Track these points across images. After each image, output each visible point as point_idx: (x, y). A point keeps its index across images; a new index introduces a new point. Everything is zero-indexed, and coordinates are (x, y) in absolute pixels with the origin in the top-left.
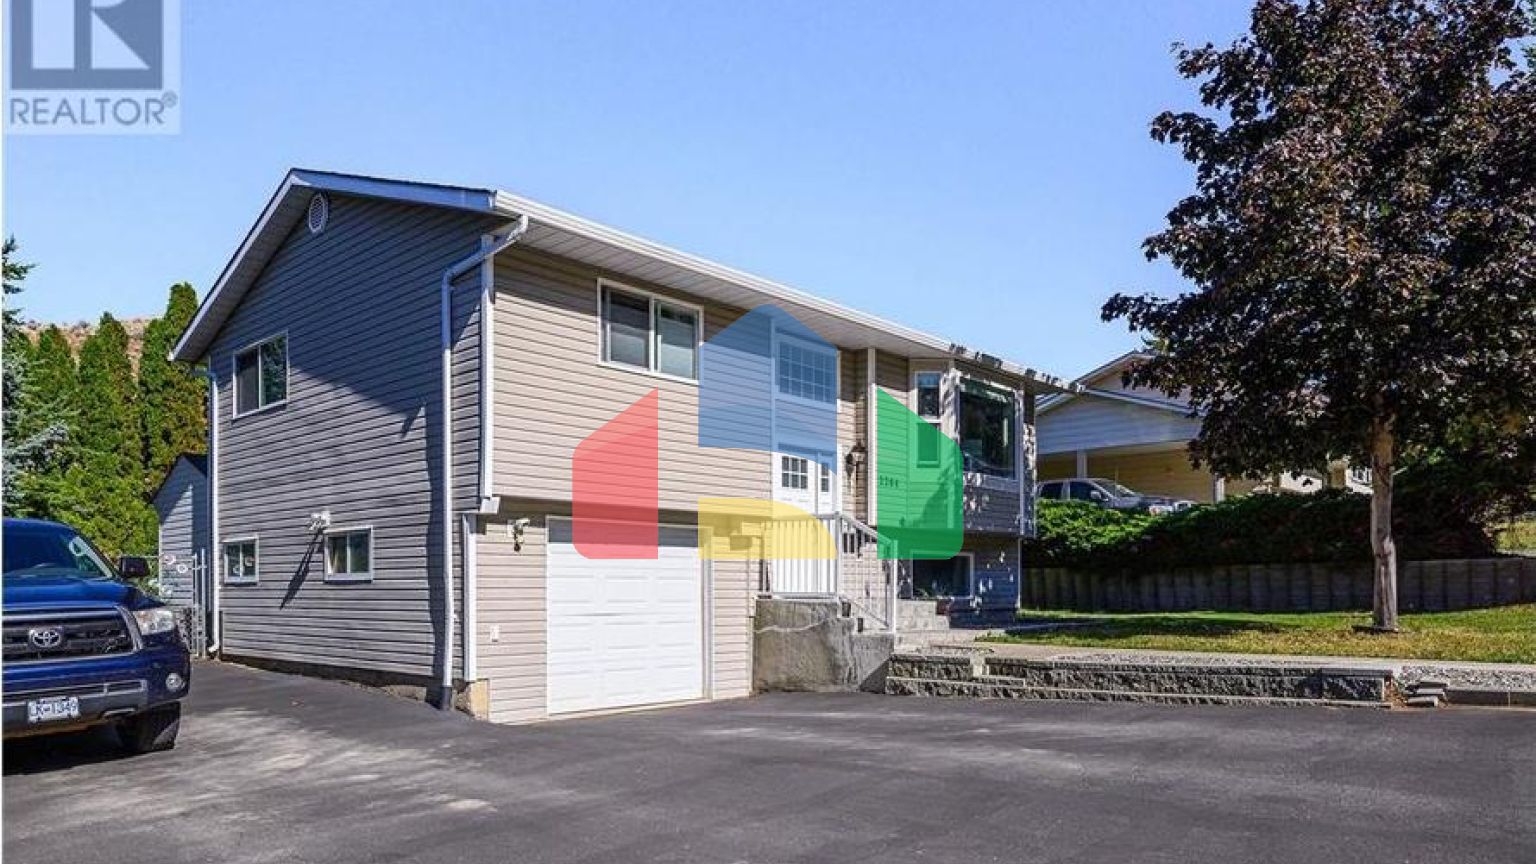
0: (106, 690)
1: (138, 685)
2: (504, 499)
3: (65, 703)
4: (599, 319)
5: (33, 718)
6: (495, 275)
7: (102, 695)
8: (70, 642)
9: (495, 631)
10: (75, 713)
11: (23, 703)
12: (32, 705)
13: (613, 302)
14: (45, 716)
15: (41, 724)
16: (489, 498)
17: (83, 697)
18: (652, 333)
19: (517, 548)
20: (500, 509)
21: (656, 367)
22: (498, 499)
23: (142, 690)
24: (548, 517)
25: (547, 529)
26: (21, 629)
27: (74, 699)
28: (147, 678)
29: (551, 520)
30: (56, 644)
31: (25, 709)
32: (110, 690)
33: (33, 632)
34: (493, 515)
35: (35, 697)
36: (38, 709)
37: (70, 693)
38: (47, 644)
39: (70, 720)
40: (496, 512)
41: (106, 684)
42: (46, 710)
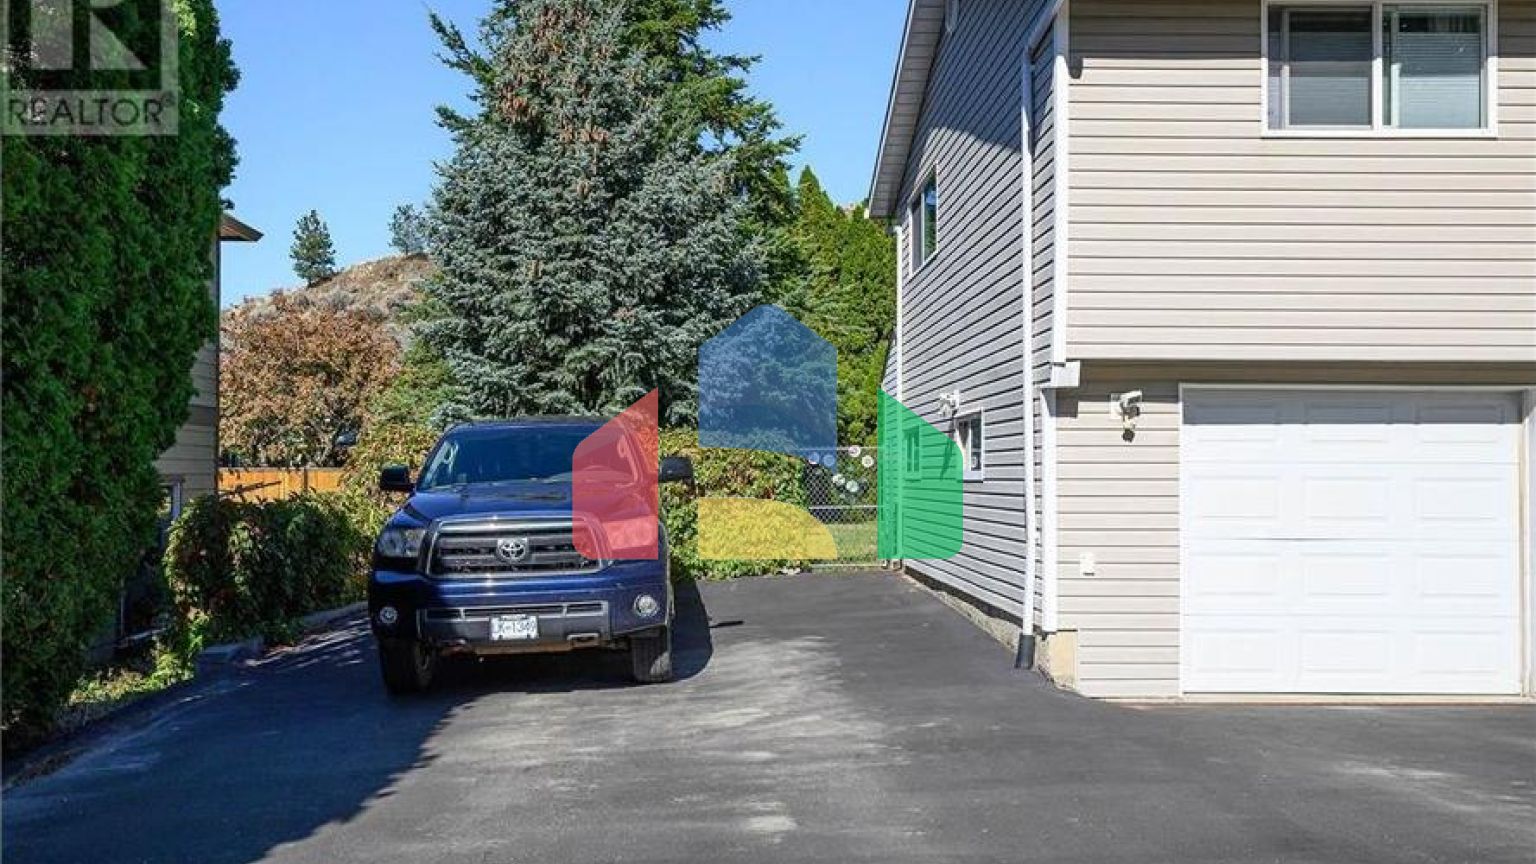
0: (565, 610)
1: (598, 607)
2: (1087, 364)
3: (525, 622)
4: (1264, 62)
5: (495, 636)
6: (1071, 34)
7: (558, 616)
8: (535, 555)
9: (1088, 561)
10: (534, 634)
11: (486, 619)
12: (495, 621)
13: (1293, 27)
14: (508, 634)
15: (502, 642)
16: (1063, 365)
17: (542, 617)
18: (1378, 65)
19: (1128, 435)
20: (1081, 381)
21: (1387, 121)
22: (1077, 365)
23: (601, 613)
24: (1182, 386)
25: (1180, 406)
26: (490, 539)
27: (533, 619)
28: (609, 601)
29: (1185, 390)
30: (522, 556)
31: (488, 626)
32: (568, 612)
33: (500, 541)
34: (1072, 389)
35: (499, 613)
36: (501, 627)
37: (528, 611)
38: (513, 558)
39: (528, 641)
40: (1076, 383)
41: (565, 604)
42: (508, 628)
